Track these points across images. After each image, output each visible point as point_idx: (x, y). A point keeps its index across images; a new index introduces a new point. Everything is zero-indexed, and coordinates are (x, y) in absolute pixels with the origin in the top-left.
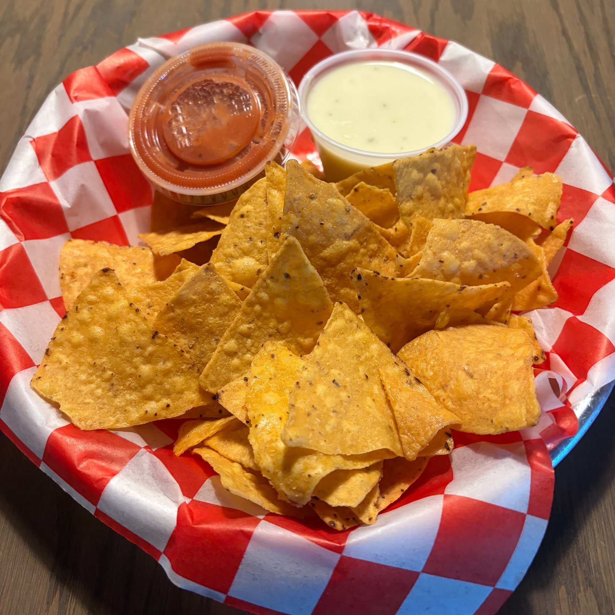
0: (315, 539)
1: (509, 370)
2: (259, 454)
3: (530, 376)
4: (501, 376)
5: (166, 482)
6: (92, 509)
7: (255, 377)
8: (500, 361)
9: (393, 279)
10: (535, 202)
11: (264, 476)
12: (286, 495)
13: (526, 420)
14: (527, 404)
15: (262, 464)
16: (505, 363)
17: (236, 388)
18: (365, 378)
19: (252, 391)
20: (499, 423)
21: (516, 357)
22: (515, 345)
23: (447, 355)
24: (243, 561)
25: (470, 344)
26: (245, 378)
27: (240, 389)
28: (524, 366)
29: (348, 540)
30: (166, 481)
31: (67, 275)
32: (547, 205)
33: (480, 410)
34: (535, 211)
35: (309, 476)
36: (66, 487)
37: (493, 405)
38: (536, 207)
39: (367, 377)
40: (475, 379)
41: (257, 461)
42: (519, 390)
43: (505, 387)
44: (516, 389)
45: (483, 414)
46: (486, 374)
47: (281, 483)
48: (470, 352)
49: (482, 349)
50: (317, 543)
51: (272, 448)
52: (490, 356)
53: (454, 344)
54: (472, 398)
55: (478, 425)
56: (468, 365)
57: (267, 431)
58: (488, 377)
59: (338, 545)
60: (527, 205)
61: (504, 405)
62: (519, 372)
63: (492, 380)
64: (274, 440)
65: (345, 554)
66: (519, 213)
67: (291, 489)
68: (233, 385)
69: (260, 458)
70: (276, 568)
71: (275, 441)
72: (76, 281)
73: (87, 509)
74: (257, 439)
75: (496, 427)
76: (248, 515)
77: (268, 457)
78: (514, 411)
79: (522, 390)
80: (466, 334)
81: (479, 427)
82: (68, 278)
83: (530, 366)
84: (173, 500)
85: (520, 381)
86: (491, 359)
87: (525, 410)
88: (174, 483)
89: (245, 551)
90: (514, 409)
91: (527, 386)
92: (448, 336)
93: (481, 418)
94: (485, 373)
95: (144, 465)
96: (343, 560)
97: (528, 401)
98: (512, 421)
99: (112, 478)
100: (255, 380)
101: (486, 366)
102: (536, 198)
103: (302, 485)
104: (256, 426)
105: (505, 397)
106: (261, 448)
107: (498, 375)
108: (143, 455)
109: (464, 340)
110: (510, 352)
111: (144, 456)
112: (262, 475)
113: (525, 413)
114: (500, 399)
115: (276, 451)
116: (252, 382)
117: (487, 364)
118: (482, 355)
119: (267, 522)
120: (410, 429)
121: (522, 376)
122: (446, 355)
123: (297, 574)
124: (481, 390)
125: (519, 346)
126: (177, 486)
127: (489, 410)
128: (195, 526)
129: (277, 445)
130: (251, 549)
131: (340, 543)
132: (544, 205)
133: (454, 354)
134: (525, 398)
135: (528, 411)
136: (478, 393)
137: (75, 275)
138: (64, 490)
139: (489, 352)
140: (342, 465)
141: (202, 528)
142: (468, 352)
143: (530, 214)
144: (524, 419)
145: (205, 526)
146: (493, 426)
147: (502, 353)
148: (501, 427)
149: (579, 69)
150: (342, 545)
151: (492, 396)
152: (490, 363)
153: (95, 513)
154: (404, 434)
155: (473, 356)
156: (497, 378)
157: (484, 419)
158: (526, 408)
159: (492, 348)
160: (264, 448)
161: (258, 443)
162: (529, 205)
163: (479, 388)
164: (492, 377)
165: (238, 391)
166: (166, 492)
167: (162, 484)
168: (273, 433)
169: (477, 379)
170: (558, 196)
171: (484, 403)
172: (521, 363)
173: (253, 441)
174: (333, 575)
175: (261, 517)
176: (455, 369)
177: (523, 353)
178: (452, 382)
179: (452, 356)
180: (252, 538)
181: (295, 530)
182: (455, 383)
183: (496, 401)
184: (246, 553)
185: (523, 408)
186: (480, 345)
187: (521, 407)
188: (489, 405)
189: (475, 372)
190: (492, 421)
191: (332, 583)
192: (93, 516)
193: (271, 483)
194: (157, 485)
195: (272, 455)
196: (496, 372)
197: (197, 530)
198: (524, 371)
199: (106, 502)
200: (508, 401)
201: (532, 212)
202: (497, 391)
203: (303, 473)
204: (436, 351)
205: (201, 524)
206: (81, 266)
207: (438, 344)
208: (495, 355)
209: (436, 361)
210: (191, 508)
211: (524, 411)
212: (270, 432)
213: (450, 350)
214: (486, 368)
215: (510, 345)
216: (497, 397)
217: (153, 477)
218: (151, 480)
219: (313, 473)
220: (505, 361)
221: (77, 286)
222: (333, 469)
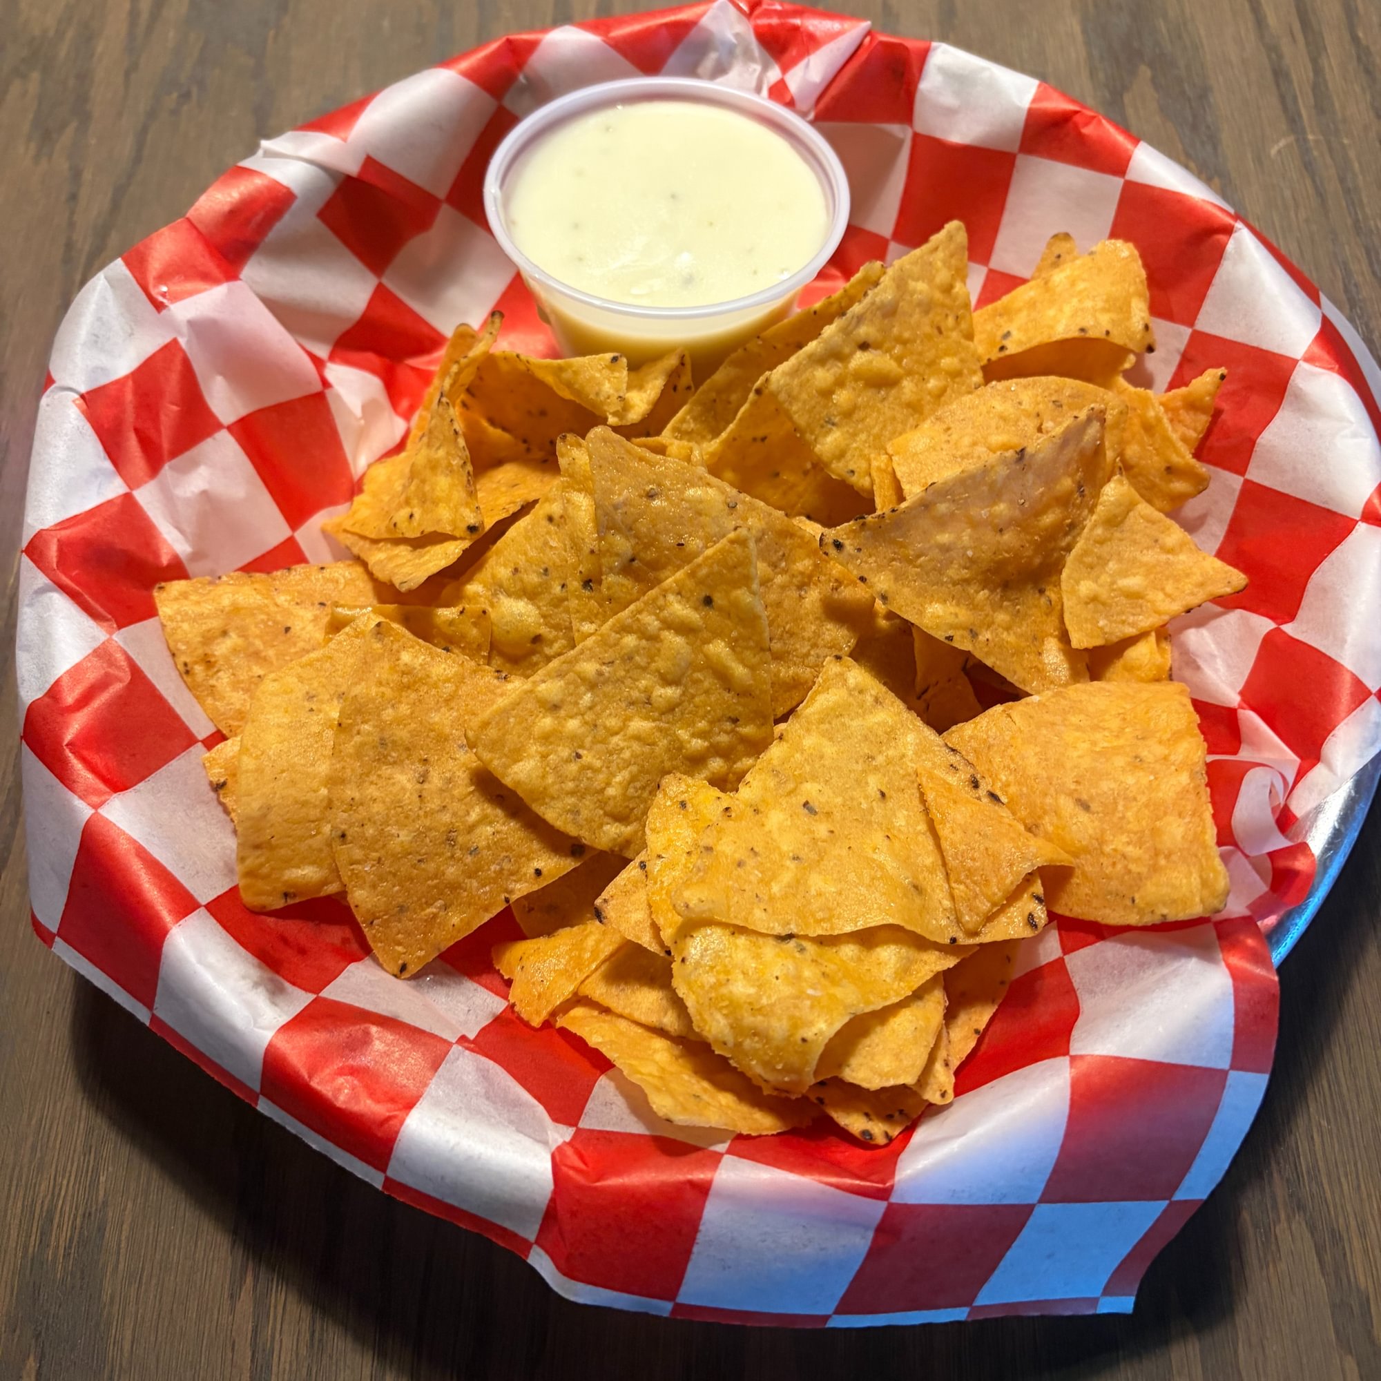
0: (834, 1180)
1: (1160, 795)
2: (701, 1014)
3: (1204, 807)
4: (1147, 806)
5: (515, 1106)
6: (376, 1179)
7: (659, 857)
8: (1141, 774)
9: (893, 511)
10: (1107, 306)
11: (717, 1052)
12: (765, 1081)
13: (1202, 901)
14: (1202, 869)
15: (710, 1031)
16: (1152, 778)
17: (629, 886)
18: (879, 796)
19: (658, 885)
20: (1147, 904)
21: (1173, 764)
22: (1168, 735)
23: (1033, 760)
24: (700, 1237)
25: (1078, 734)
26: (642, 862)
27: (637, 887)
28: (1192, 785)
29: (897, 1173)
30: (516, 1104)
31: (196, 663)
32: (1129, 306)
33: (1109, 878)
34: (1113, 321)
35: (804, 1040)
36: (316, 1142)
37: (1133, 867)
38: (1114, 316)
39: (883, 795)
40: (1093, 814)
41: (699, 1027)
42: (1183, 837)
43: (1155, 832)
44: (1179, 838)
45: (1114, 885)
46: (1115, 803)
47: (752, 1060)
48: (1080, 753)
49: (1101, 745)
50: (838, 1187)
51: (723, 998)
52: (1120, 761)
53: (1045, 736)
54: (1089, 853)
55: (1105, 907)
56: (1077, 782)
57: (706, 965)
58: (1120, 808)
59: (880, 1186)
60: (1094, 316)
61: (1155, 869)
62: (1182, 799)
63: (1129, 814)
64: (724, 982)
65: (894, 1199)
66: (1087, 335)
67: (774, 1069)
68: (623, 883)
69: (704, 1020)
70: (764, 1241)
71: (725, 984)
72: (218, 671)
73: (367, 1180)
74: (690, 986)
75: (1141, 912)
76: (696, 1149)
77: (719, 1016)
78: (1178, 882)
79: (1190, 838)
80: (1067, 709)
81: (1108, 911)
82: (198, 669)
83: (1203, 786)
84: (538, 1138)
85: (1184, 818)
86: (1123, 770)
87: (1198, 880)
88: (533, 1106)
89: (700, 1218)
90: (1176, 878)
91: (1200, 829)
92: (1031, 717)
93: (1110, 893)
94: (1114, 799)
95: (465, 1078)
96: (892, 1211)
97: (1203, 861)
98: (1174, 901)
99: (407, 1115)
100: (659, 862)
101: (1113, 785)
102: (1105, 297)
103: (795, 1060)
104: (683, 960)
105: (1157, 853)
106: (701, 1001)
107: (1140, 804)
108: (458, 1059)
109: (1065, 725)
110: (1160, 750)
111: (461, 1059)
112: (713, 1051)
113: (1199, 887)
114: (1147, 857)
115: (731, 1002)
116: (656, 867)
117: (1115, 780)
118: (1103, 760)
119: (735, 1158)
120: (970, 873)
121: (1189, 808)
122: (1030, 758)
123: (805, 1246)
124: (1109, 837)
125: (1177, 737)
126: (540, 1109)
127: (1126, 878)
128: (598, 1184)
129: (731, 992)
130: (712, 1213)
131: (883, 1182)
132: (1123, 309)
133: (1046, 760)
134: (1196, 856)
135: (1205, 883)
136: (1102, 842)
137: (213, 660)
138: (314, 1147)
139: (1116, 750)
140: (862, 1005)
141: (609, 1187)
142: (1076, 754)
143: (1108, 333)
144: (1197, 899)
145: (614, 1181)
146: (1135, 910)
147: (1144, 754)
148: (1152, 912)
149: (1280, 74)
150: (888, 1184)
151: (1130, 850)
152: (1122, 778)
153: (384, 1186)
154: (959, 882)
155: (1086, 763)
156: (1139, 810)
157: (1117, 895)
158: (1201, 877)
159: (1121, 742)
160: (707, 1000)
161: (694, 993)
162: (1098, 315)
163: (1103, 831)
164: (1126, 808)
165: (635, 892)
166: (522, 1126)
167: (508, 1111)
168: (718, 968)
169: (1098, 813)
170: (1141, 282)
171: (1114, 864)
172: (1184, 778)
173: (682, 991)
174: (875, 1240)
175: (721, 1148)
176: (1052, 791)
177: (1187, 757)
178: (1047, 819)
179: (1044, 764)
180: (712, 1192)
181: (791, 1168)
182: (1055, 820)
183: (1137, 860)
184: (702, 1222)
185: (1194, 875)
186: (1098, 736)
187: (1191, 873)
188: (1126, 867)
189: (1092, 798)
190: (1133, 901)
191: (874, 1253)
192: (382, 1193)
193: (733, 1063)
194: (499, 1115)
195: (725, 1012)
196: (1135, 799)
197: (602, 1190)
198: (1192, 796)
199: (404, 1162)
200: (1162, 862)
201: (1109, 327)
202: (1140, 838)
203: (791, 1036)
204: (1011, 751)
205: (607, 1179)
206: (216, 638)
207: (1013, 738)
208: (1129, 760)
209: (1011, 774)
210: (579, 1146)
211: (1195, 880)
212: (712, 968)
213: (1038, 749)
214: (1113, 790)
215: (1158, 735)
216: (1141, 851)
217: (488, 1098)
218: (486, 1106)
219: (809, 1034)
220: (1151, 773)
221: (226, 680)
222: (846, 1019)
